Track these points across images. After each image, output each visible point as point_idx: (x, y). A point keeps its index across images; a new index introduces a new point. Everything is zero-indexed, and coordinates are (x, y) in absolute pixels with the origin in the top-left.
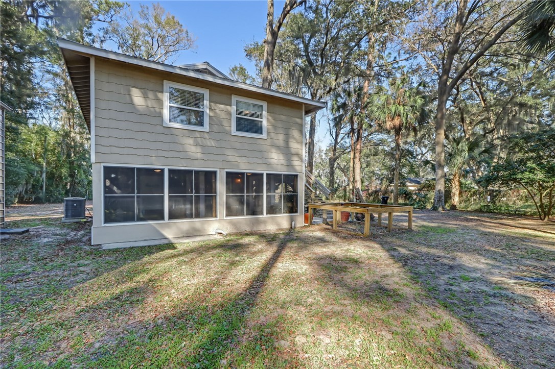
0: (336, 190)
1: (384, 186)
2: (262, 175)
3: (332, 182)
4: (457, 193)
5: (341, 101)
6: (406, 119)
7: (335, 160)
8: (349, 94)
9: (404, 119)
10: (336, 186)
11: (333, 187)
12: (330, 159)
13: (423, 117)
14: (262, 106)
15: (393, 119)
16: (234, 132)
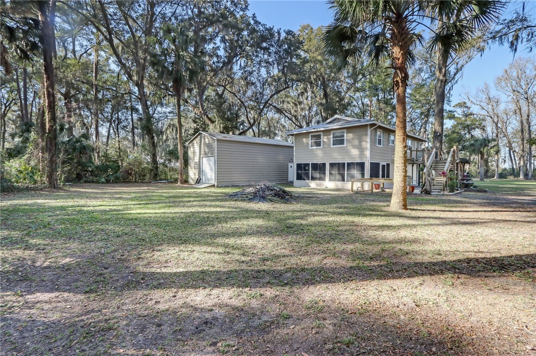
2: (345, 163)
14: (344, 132)
16: (332, 146)
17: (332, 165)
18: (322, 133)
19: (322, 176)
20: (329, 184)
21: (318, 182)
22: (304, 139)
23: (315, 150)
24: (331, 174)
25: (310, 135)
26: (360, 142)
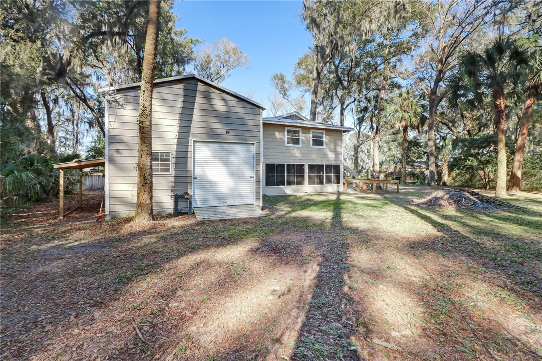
0: (361, 171)
1: (398, 169)
3: (356, 164)
4: (447, 173)
5: (363, 105)
6: (410, 122)
7: (358, 147)
8: (369, 101)
9: (409, 122)
10: (360, 168)
11: (357, 169)
12: (354, 146)
13: (423, 120)
14: (323, 133)
15: (401, 122)
16: (312, 146)
17: (311, 167)
18: (300, 130)
19: (300, 179)
20: (307, 189)
21: (294, 187)
22: (277, 133)
23: (291, 148)
24: (309, 177)
25: (286, 129)
26: (336, 145)
